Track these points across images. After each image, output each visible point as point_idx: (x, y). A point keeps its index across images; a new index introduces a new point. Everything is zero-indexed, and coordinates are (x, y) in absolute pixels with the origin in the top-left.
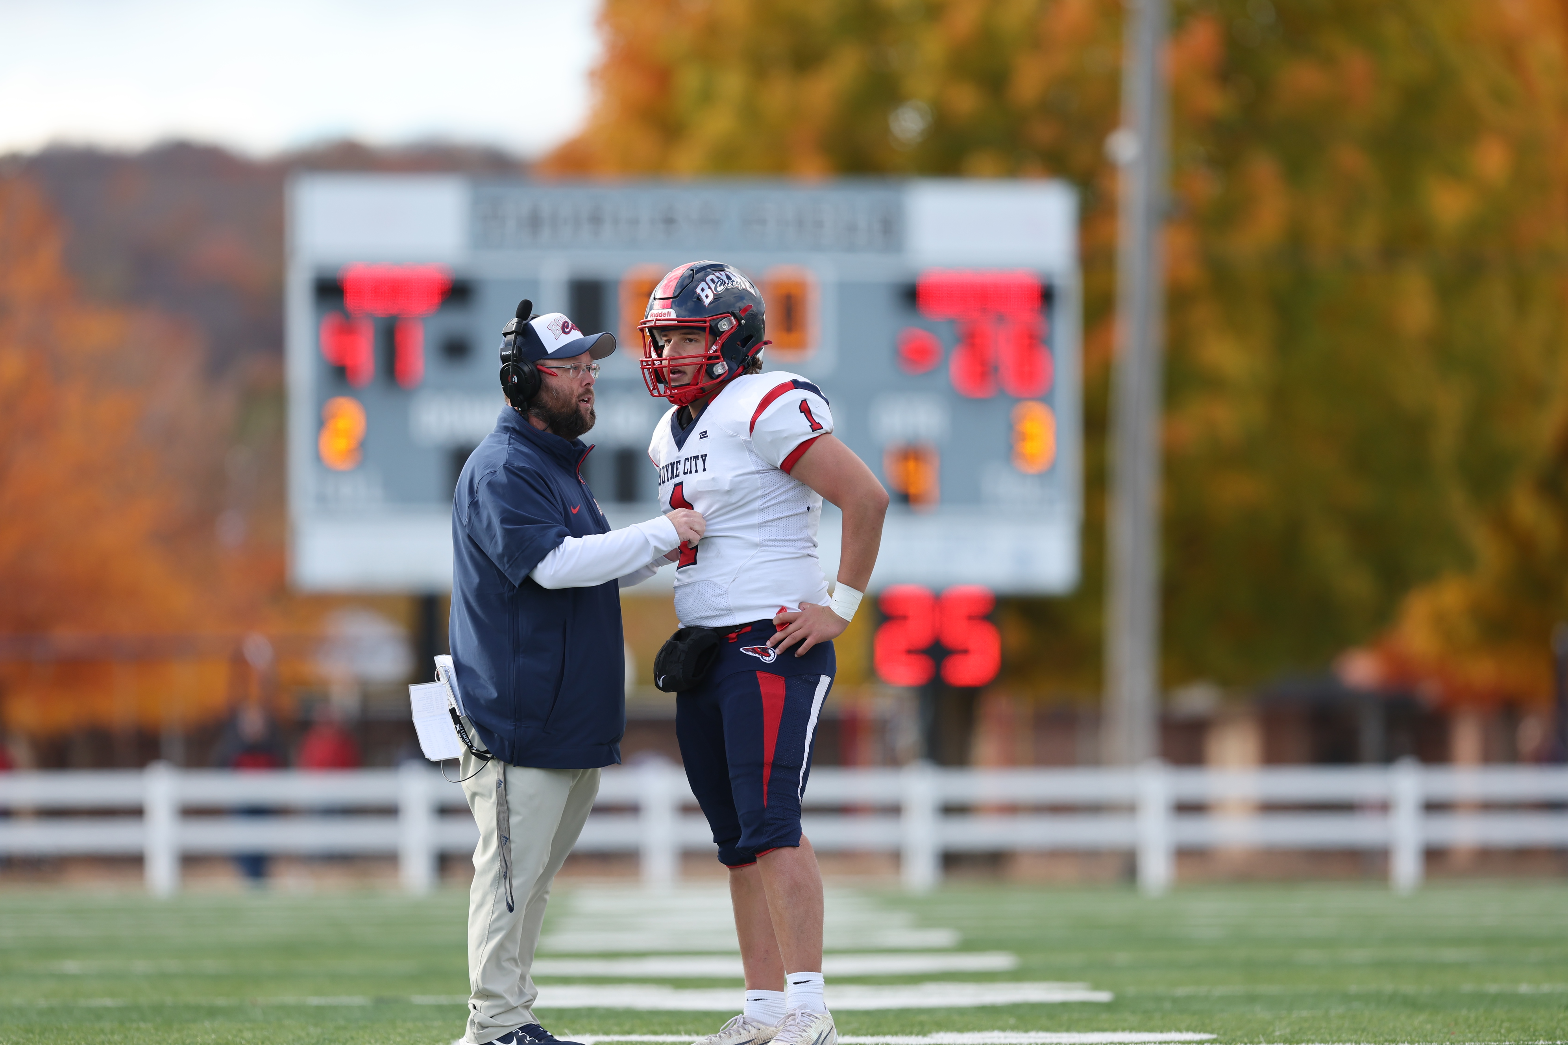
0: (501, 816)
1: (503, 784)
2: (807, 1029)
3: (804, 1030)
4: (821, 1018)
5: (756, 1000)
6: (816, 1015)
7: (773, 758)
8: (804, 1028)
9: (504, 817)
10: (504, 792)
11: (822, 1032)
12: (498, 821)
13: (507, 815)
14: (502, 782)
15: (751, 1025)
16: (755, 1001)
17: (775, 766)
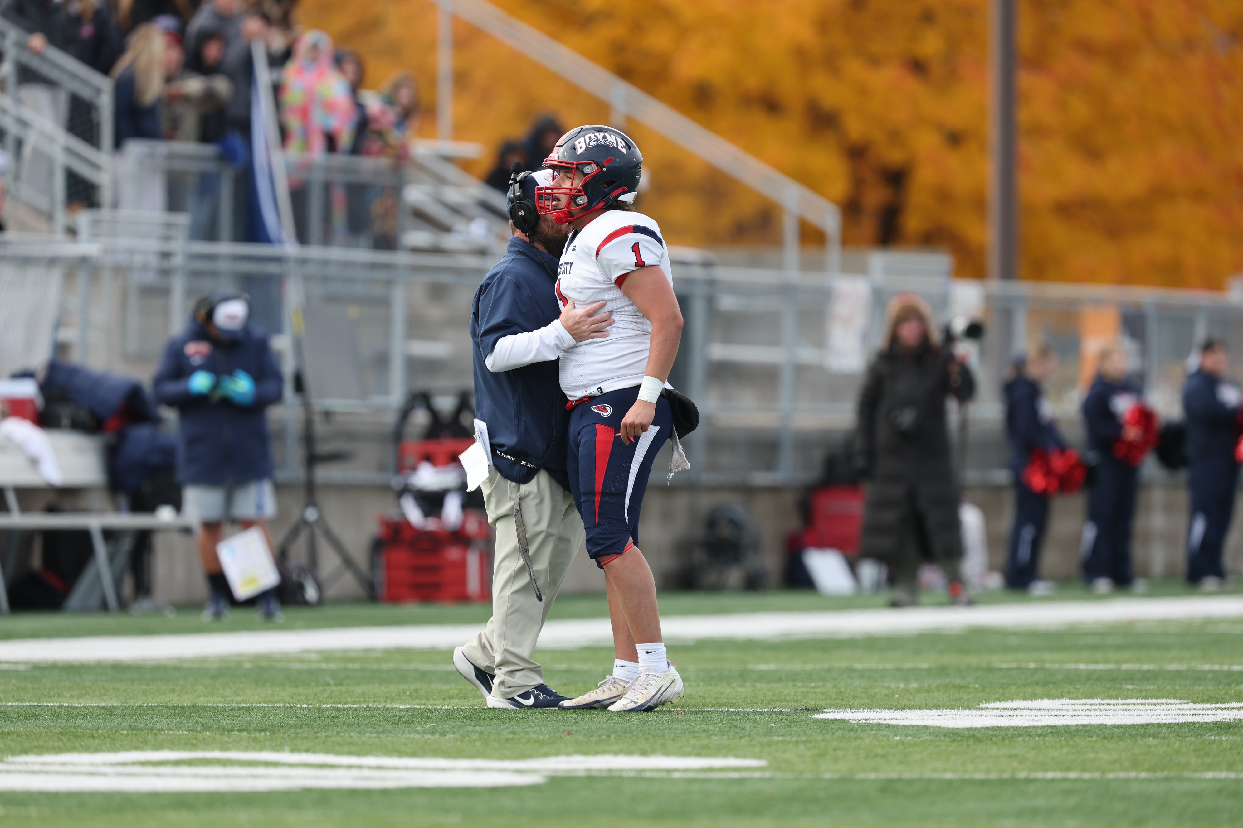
0: (521, 534)
1: (519, 512)
2: (648, 687)
3: (646, 688)
4: (662, 676)
5: (622, 667)
6: (657, 675)
7: (601, 489)
8: (645, 686)
9: (523, 535)
10: (520, 518)
11: (661, 687)
12: (519, 539)
13: (524, 533)
14: (518, 511)
15: (619, 684)
16: (620, 668)
17: (603, 494)
